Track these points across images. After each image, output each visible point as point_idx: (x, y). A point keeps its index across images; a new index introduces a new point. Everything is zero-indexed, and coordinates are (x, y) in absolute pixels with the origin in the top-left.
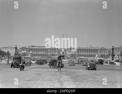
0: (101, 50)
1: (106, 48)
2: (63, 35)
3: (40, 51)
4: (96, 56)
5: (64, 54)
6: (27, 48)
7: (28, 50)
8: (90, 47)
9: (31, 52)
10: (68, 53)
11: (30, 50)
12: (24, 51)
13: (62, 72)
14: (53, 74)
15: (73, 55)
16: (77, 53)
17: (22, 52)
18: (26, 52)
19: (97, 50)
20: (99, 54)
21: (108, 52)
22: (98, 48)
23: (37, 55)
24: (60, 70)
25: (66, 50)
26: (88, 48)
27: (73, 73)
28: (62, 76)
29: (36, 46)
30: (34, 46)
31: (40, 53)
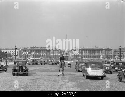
0: (106, 51)
1: (111, 49)
2: (66, 35)
3: (42, 52)
4: (101, 57)
5: (68, 55)
6: (29, 49)
7: (30, 51)
8: (94, 47)
9: (34, 53)
10: (71, 54)
11: (32, 51)
12: (26, 52)
13: (65, 76)
14: (53, 79)
15: (77, 56)
16: (81, 54)
17: (24, 53)
18: (28, 53)
19: (102, 51)
20: (104, 55)
21: (113, 53)
22: (103, 49)
23: (39, 56)
24: (63, 73)
25: (69, 51)
26: (92, 48)
27: (79, 78)
28: (65, 82)
29: (38, 47)
30: (36, 47)
31: (42, 54)
